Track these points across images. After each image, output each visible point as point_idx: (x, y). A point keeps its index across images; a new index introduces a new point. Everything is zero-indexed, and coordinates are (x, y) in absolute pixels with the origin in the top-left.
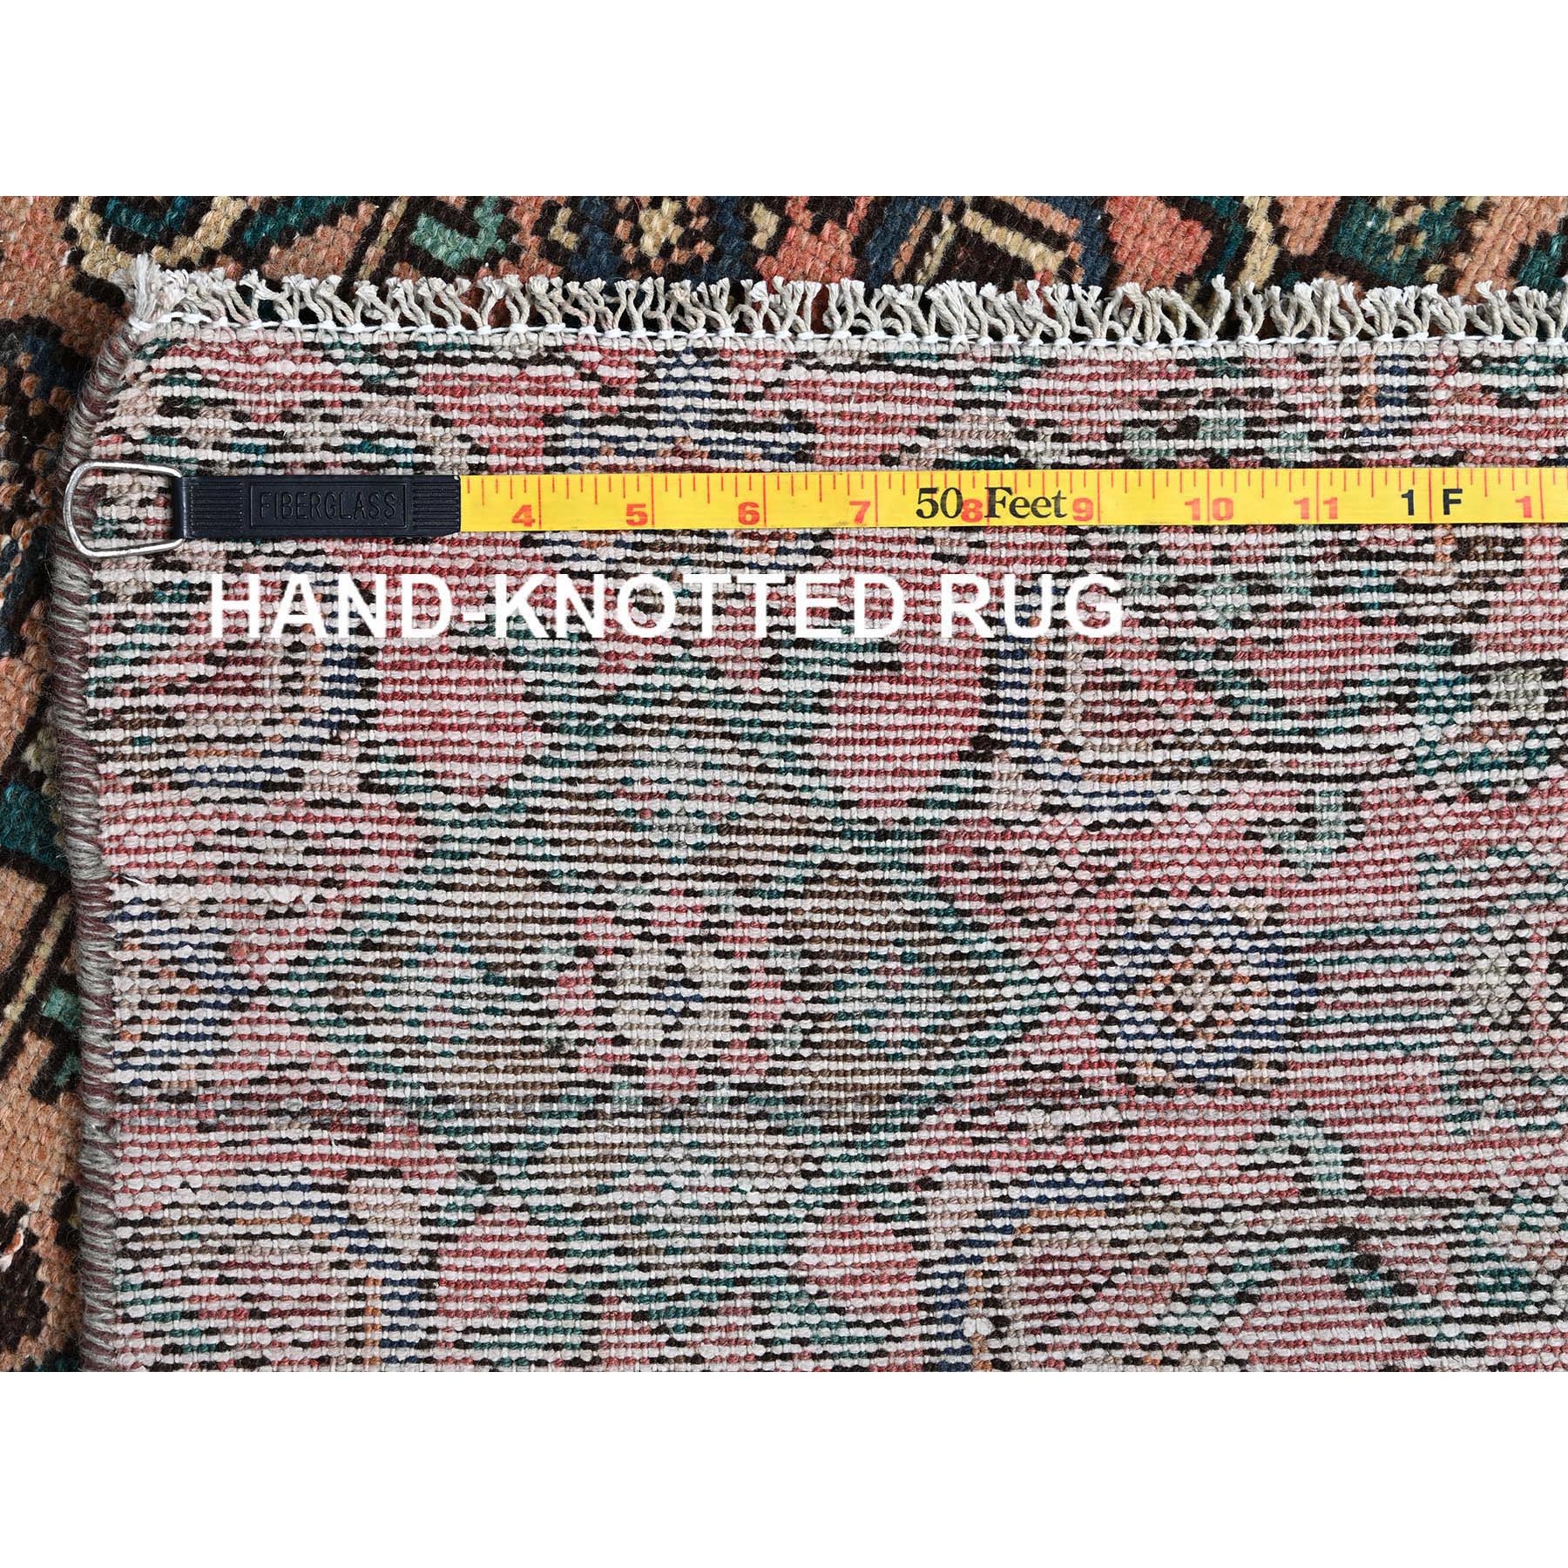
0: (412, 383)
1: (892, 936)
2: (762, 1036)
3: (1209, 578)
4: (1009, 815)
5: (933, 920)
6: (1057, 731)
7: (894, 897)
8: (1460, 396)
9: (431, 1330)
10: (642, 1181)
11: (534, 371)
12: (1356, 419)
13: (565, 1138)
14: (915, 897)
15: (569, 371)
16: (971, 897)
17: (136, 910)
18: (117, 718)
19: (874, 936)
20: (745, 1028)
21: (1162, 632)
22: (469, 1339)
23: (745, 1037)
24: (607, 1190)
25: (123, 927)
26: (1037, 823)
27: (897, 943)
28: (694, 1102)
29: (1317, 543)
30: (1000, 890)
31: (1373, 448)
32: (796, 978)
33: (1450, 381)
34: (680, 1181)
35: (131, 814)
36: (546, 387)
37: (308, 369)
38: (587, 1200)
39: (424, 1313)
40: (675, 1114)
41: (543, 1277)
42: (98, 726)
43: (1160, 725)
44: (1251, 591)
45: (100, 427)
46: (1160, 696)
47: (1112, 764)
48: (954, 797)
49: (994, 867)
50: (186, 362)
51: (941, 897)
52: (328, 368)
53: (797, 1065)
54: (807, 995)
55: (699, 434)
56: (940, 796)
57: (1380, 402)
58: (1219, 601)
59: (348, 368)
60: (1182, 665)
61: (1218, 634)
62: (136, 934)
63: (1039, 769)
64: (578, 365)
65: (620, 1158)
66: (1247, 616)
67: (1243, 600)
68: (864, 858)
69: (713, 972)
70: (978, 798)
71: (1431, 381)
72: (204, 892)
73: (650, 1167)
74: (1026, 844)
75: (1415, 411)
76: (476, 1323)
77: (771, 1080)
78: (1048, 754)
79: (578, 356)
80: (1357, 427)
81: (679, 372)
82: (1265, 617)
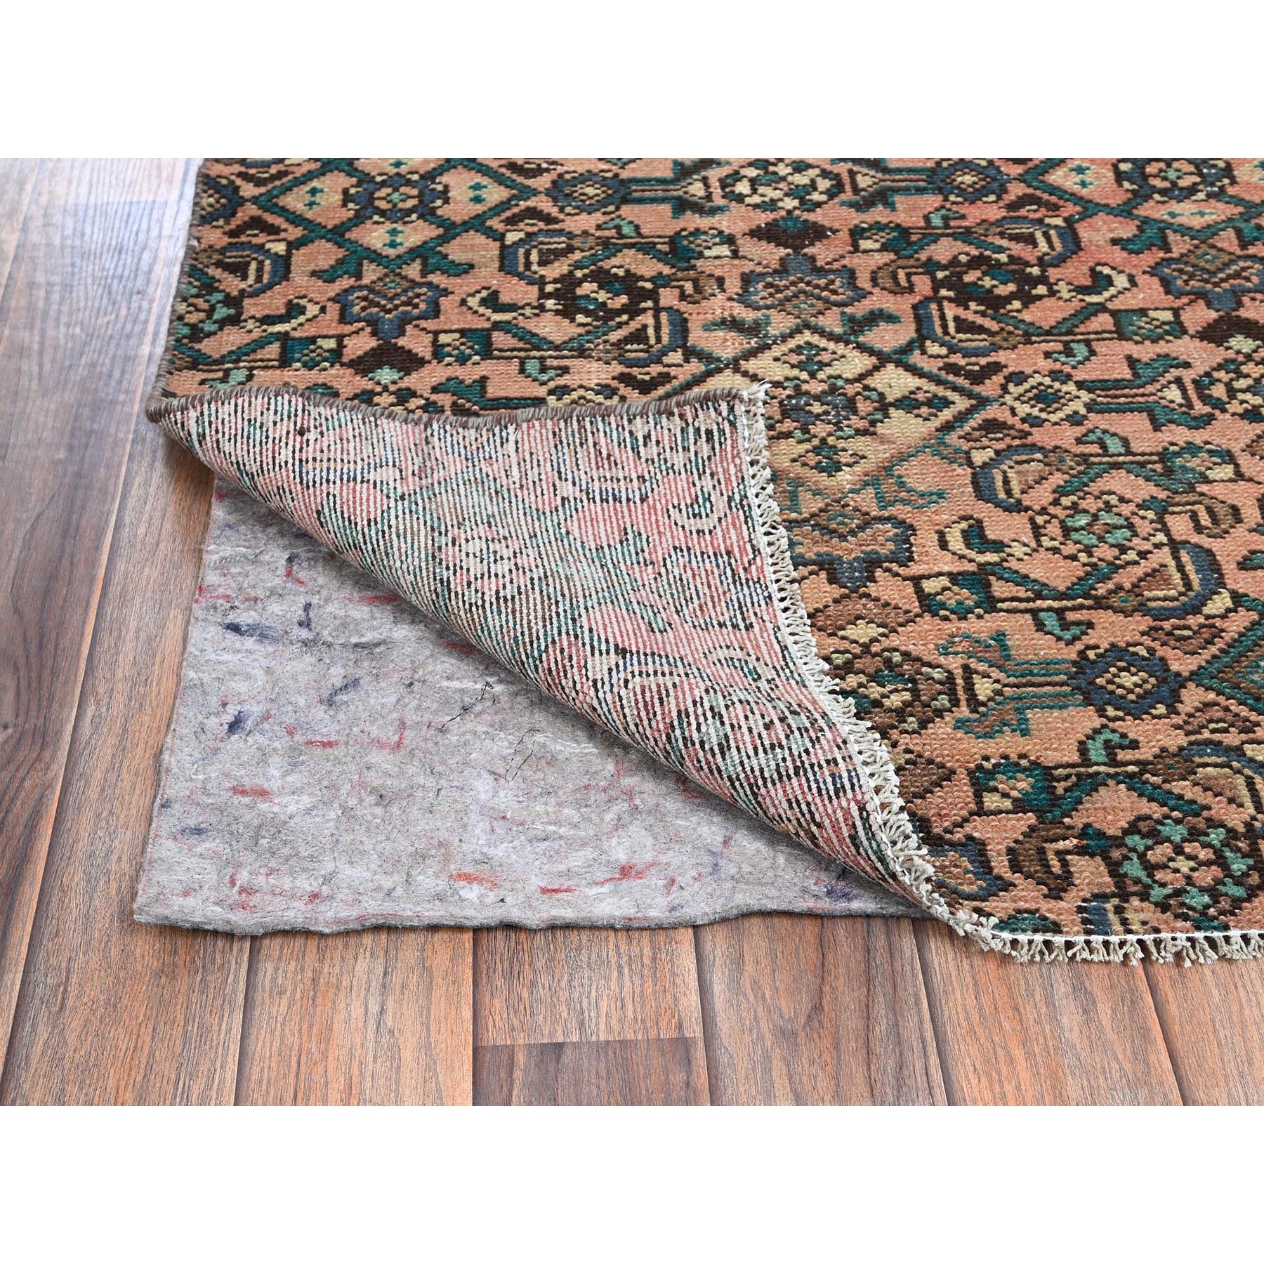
0: (734, 510)
1: (526, 630)
2: (473, 586)
3: (722, 723)
4: (589, 666)
5: (535, 646)
6: (634, 676)
7: (545, 626)
8: (847, 813)
9: (334, 483)
10: (403, 551)
11: (748, 546)
12: (820, 767)
13: (422, 521)
14: (546, 634)
15: (751, 556)
16: (548, 660)
17: (504, 434)
18: (582, 427)
19: (525, 622)
20: (476, 579)
21: (691, 710)
22: (331, 497)
23: (472, 579)
24: (398, 537)
25: (497, 430)
26: (588, 679)
27: (522, 633)
28: (440, 563)
29: (752, 770)
30: (554, 673)
31: (808, 780)
32: (501, 594)
33: (853, 804)
34: (404, 567)
35: (544, 431)
36: (742, 550)
37: (733, 478)
38: (393, 530)
39: (342, 479)
40: (434, 557)
41: (358, 520)
42: (578, 421)
43: (646, 722)
44: (720, 745)
45: (698, 406)
46: (659, 717)
47: (622, 705)
48: (596, 643)
49: (564, 666)
50: (728, 435)
51: (547, 646)
52: (735, 484)
53: (461, 604)
54: (494, 600)
55: (734, 598)
56: (596, 638)
57: (833, 775)
58: (712, 731)
59: (736, 490)
60: (676, 723)
61: (695, 736)
62: (494, 435)
63: (614, 673)
64: (754, 559)
65: (413, 540)
66: (707, 747)
67: (715, 741)
68: (562, 614)
69: (503, 568)
70: (597, 652)
71: (850, 795)
72: (513, 454)
73: (409, 552)
74: (577, 678)
75: (832, 793)
76: (338, 499)
77: (453, 594)
78: (622, 675)
79: (758, 558)
80: (816, 768)
81: (759, 591)
82: (709, 756)
